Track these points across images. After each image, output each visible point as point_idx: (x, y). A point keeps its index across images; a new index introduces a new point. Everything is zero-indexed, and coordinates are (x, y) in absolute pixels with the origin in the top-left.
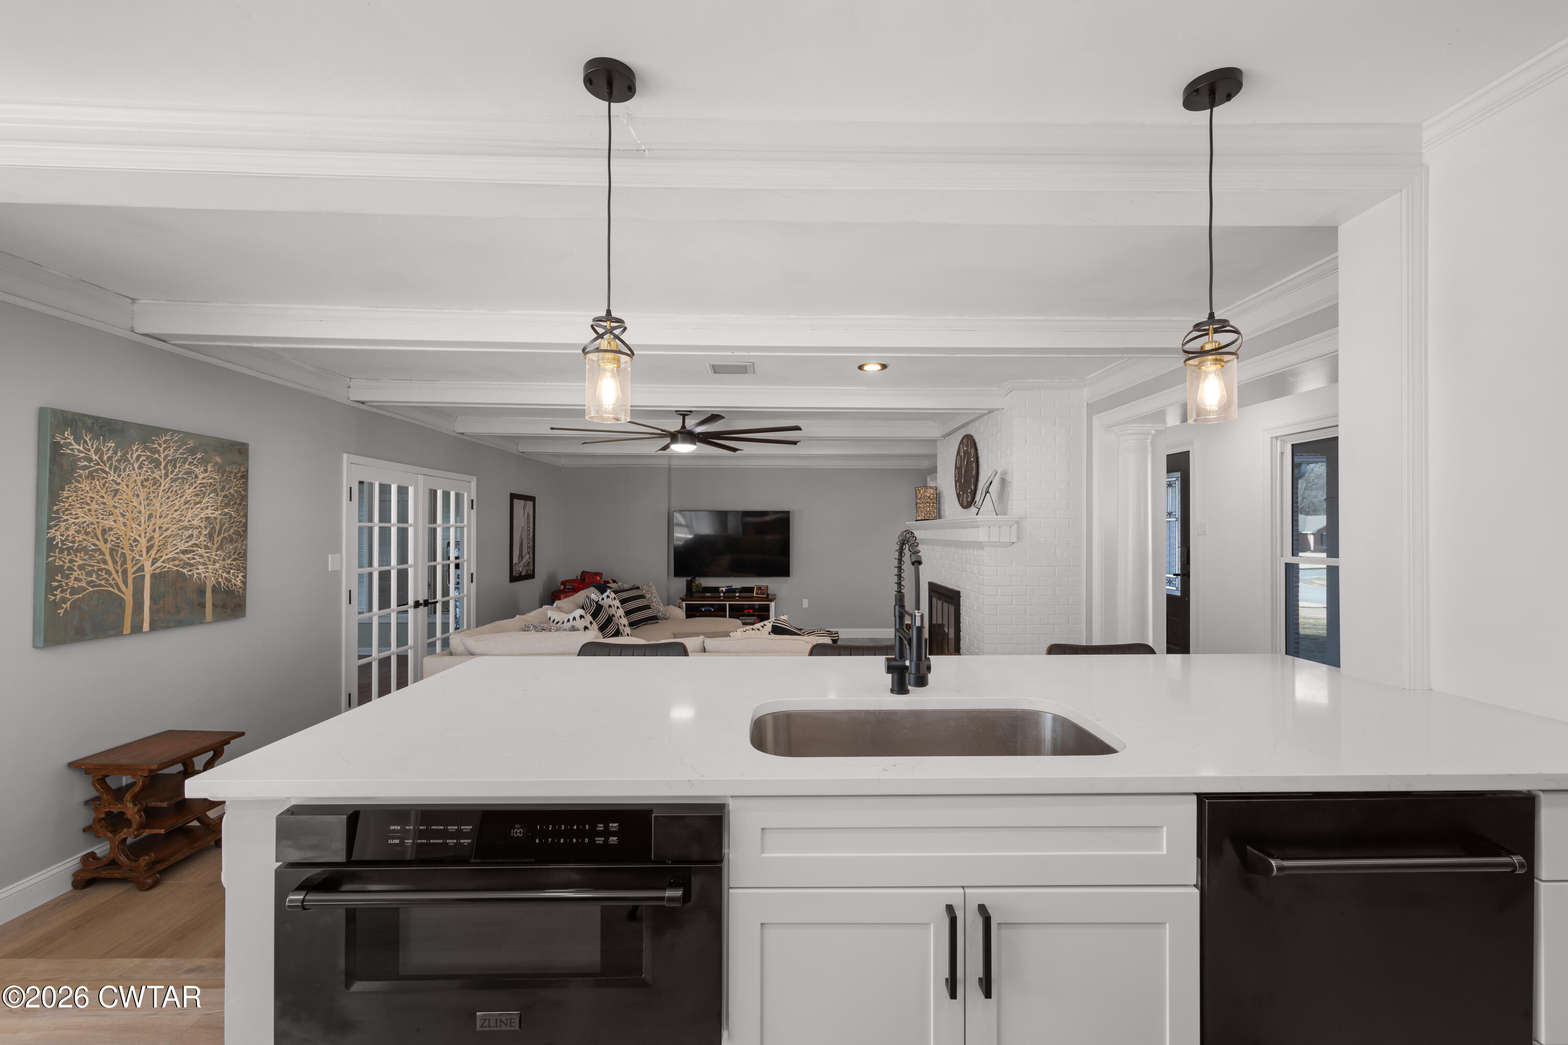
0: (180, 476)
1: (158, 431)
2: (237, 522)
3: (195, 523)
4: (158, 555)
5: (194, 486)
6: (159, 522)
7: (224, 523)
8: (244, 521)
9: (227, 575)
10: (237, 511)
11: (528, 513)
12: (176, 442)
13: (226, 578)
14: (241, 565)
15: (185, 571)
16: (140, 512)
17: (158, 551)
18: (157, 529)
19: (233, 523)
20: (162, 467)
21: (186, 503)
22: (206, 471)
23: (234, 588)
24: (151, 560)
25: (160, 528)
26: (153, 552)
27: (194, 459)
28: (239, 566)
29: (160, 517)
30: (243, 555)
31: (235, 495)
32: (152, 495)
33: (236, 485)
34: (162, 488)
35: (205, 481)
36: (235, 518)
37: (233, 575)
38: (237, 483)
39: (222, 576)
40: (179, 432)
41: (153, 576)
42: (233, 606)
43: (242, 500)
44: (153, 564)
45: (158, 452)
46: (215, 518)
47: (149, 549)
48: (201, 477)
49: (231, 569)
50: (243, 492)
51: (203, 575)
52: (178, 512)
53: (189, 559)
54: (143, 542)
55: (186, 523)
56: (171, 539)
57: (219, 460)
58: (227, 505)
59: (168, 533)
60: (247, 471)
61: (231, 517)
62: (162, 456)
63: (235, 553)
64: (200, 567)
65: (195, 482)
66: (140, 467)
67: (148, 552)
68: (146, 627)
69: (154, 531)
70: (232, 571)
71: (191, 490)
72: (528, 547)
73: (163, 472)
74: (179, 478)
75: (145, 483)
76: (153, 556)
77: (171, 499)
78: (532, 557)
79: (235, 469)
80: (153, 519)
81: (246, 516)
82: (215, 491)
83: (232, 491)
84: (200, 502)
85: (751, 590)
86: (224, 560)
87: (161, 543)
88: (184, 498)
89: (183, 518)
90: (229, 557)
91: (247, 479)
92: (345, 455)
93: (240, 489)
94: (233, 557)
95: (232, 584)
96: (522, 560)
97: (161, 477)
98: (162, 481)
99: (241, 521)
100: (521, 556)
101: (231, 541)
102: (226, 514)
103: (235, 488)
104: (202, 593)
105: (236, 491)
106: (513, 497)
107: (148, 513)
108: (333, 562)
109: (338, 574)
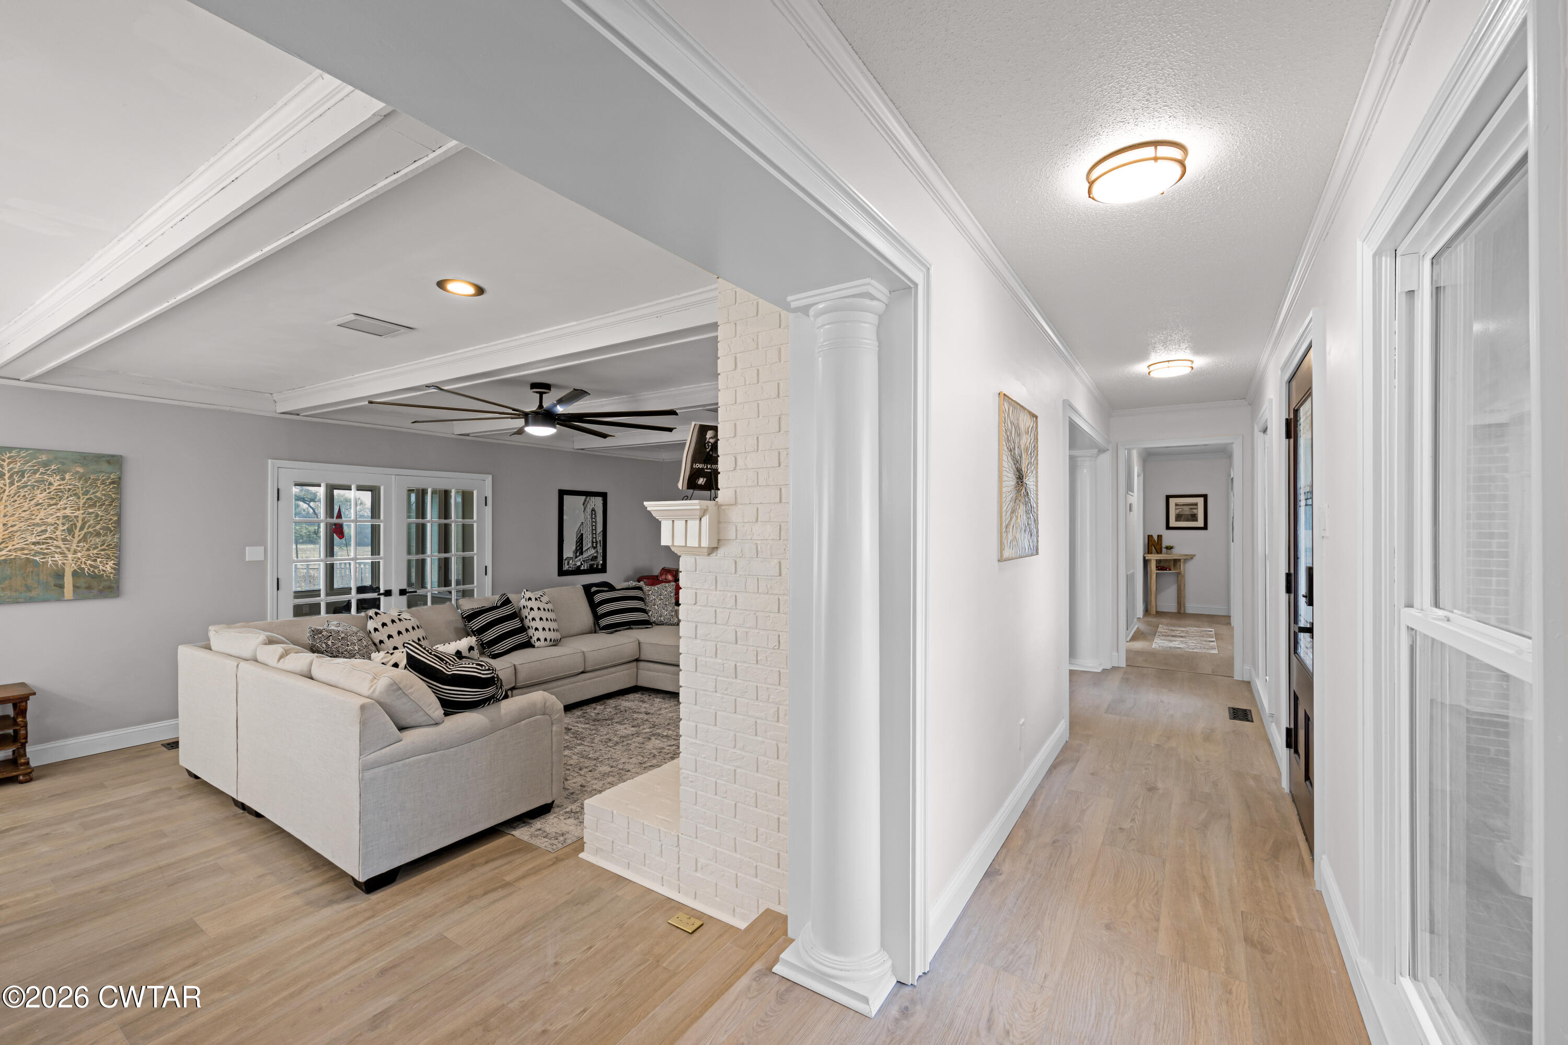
0: (29, 483)
2: (106, 520)
3: (50, 520)
4: (3, 546)
5: (48, 491)
6: (3, 521)
7: (89, 521)
8: (116, 518)
10: (106, 510)
11: (593, 510)
12: (24, 457)
13: (91, 565)
14: (111, 554)
15: (37, 558)
17: (2, 543)
18: (1, 526)
19: (101, 520)
20: (6, 477)
21: (37, 505)
22: (63, 479)
23: (102, 573)
25: (4, 525)
27: (47, 470)
28: (109, 555)
29: (4, 516)
30: (118, 547)
31: (103, 497)
33: (103, 490)
34: (6, 493)
35: (62, 487)
36: (102, 516)
37: (101, 562)
38: (106, 488)
39: (85, 563)
40: (28, 449)
42: (101, 587)
43: (112, 502)
46: (76, 517)
48: (56, 484)
49: (98, 558)
50: (113, 495)
51: (60, 562)
52: (28, 513)
53: (41, 549)
55: (37, 521)
56: (19, 533)
57: (80, 470)
58: (94, 506)
60: (120, 478)
61: (97, 516)
62: (7, 469)
63: (103, 545)
64: (56, 556)
65: (49, 488)
70: (99, 560)
71: (43, 495)
72: (593, 542)
74: (28, 485)
77: (18, 502)
78: (600, 550)
79: (102, 477)
81: (119, 515)
82: (75, 495)
83: (98, 494)
84: (56, 504)
86: (88, 550)
87: (6, 536)
88: (35, 501)
89: (33, 517)
90: (94, 549)
91: (119, 484)
92: (269, 460)
93: (110, 493)
94: (100, 548)
95: (99, 570)
96: (581, 553)
97: (5, 485)
98: (7, 488)
99: (111, 519)
100: (580, 549)
101: (98, 534)
102: (90, 513)
103: (103, 492)
104: (59, 576)
105: (104, 495)
106: (562, 493)
108: (253, 554)
109: (261, 565)
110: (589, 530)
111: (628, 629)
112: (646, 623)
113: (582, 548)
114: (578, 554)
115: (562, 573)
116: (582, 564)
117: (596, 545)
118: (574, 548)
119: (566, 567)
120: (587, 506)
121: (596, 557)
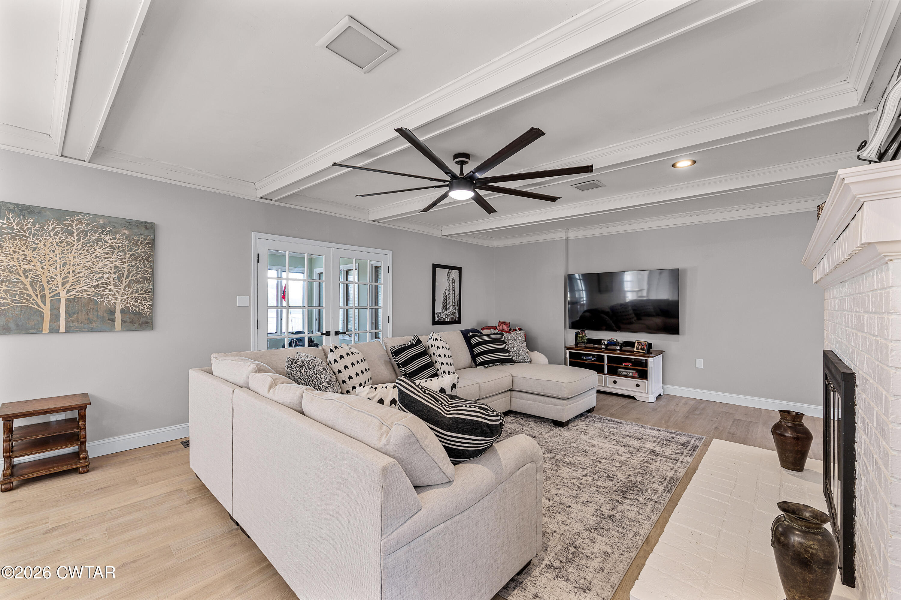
0: (91, 241)
1: (71, 214)
2: (144, 271)
3: (105, 270)
4: (72, 287)
5: (104, 247)
6: (72, 268)
7: (132, 271)
8: (151, 270)
9: (135, 303)
10: (144, 264)
11: (453, 279)
12: (87, 220)
13: (133, 305)
14: (148, 297)
15: (96, 298)
16: (56, 261)
17: (72, 285)
18: (71, 272)
19: (140, 271)
20: (75, 235)
21: (96, 257)
22: (115, 239)
23: (141, 311)
24: (66, 290)
25: (73, 271)
26: (68, 286)
27: (104, 231)
28: (146, 298)
29: (74, 265)
30: (152, 292)
31: (142, 254)
32: (66, 252)
33: (142, 248)
34: (75, 247)
35: (114, 245)
36: (141, 268)
37: (140, 303)
38: (144, 247)
39: (130, 303)
40: (90, 214)
41: (68, 300)
42: (140, 322)
43: (148, 258)
44: (67, 293)
45: (72, 226)
46: (124, 268)
47: (63, 284)
48: (110, 242)
49: (139, 299)
50: (149, 253)
51: (112, 302)
52: (90, 263)
53: (99, 291)
54: (59, 280)
55: (97, 270)
56: (84, 279)
57: (127, 232)
58: (136, 260)
59: (81, 275)
60: (153, 240)
61: (138, 268)
62: (75, 228)
63: (142, 290)
64: (110, 297)
65: (104, 245)
66: (56, 234)
67: (63, 286)
68: (62, 329)
69: (69, 273)
70: (139, 301)
71: (101, 250)
72: (453, 302)
73: (76, 238)
74: (90, 242)
75: (59, 244)
76: (67, 288)
77: (83, 254)
78: (457, 308)
79: (142, 238)
80: (68, 267)
81: (153, 268)
82: (123, 251)
83: (139, 251)
84: (110, 257)
85: (632, 344)
86: (132, 293)
87: (75, 280)
88: (95, 254)
89: (94, 267)
90: (136, 293)
91: (153, 244)
92: (253, 232)
93: (147, 251)
94: (140, 292)
95: (139, 309)
96: (446, 310)
97: (74, 241)
98: (75, 243)
99: (147, 271)
100: (445, 307)
101: (139, 282)
102: (133, 266)
103: (142, 250)
104: (112, 312)
105: (143, 252)
106: (435, 266)
107: (62, 262)
108: (242, 301)
109: (246, 309)
110: (451, 293)
111: (497, 365)
112: (510, 361)
113: (446, 306)
114: (444, 310)
115: (434, 323)
116: (446, 317)
117: (455, 304)
118: (442, 305)
119: (437, 319)
120: (449, 276)
121: (455, 313)
